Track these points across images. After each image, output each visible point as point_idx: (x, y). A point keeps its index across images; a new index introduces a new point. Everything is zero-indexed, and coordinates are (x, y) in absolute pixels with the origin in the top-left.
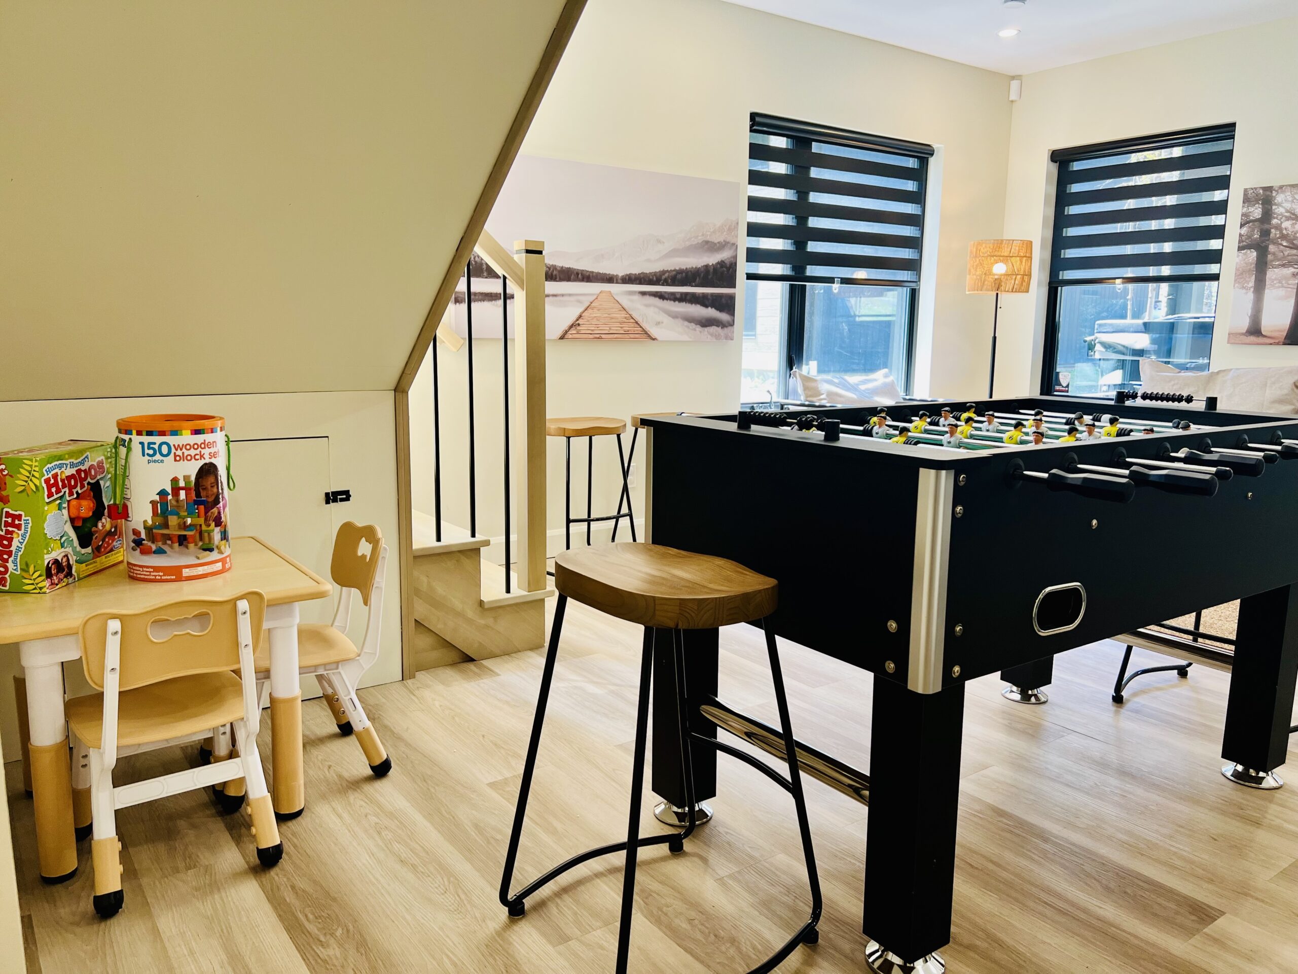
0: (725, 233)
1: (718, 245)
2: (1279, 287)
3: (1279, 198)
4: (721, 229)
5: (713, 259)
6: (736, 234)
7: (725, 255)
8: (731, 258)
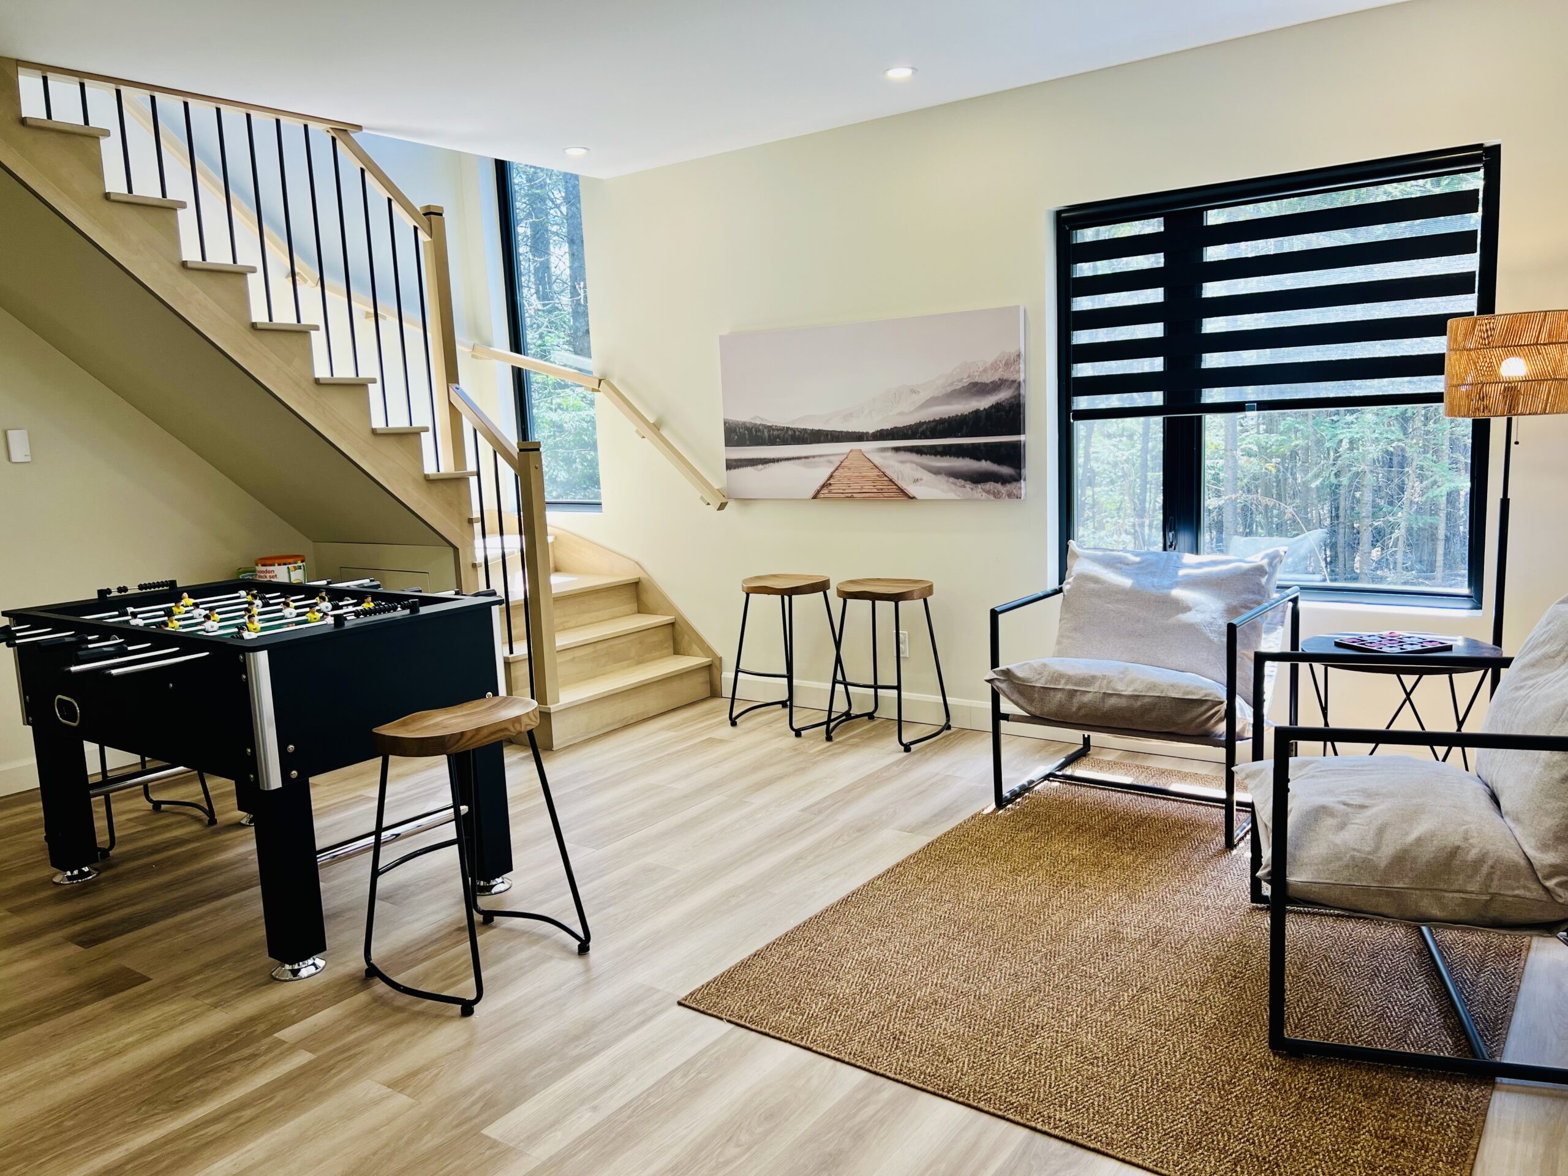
0: (1000, 370)
1: (991, 385)
4: (994, 367)
5: (984, 403)
6: (1017, 368)
7: (1003, 396)
8: (1011, 398)
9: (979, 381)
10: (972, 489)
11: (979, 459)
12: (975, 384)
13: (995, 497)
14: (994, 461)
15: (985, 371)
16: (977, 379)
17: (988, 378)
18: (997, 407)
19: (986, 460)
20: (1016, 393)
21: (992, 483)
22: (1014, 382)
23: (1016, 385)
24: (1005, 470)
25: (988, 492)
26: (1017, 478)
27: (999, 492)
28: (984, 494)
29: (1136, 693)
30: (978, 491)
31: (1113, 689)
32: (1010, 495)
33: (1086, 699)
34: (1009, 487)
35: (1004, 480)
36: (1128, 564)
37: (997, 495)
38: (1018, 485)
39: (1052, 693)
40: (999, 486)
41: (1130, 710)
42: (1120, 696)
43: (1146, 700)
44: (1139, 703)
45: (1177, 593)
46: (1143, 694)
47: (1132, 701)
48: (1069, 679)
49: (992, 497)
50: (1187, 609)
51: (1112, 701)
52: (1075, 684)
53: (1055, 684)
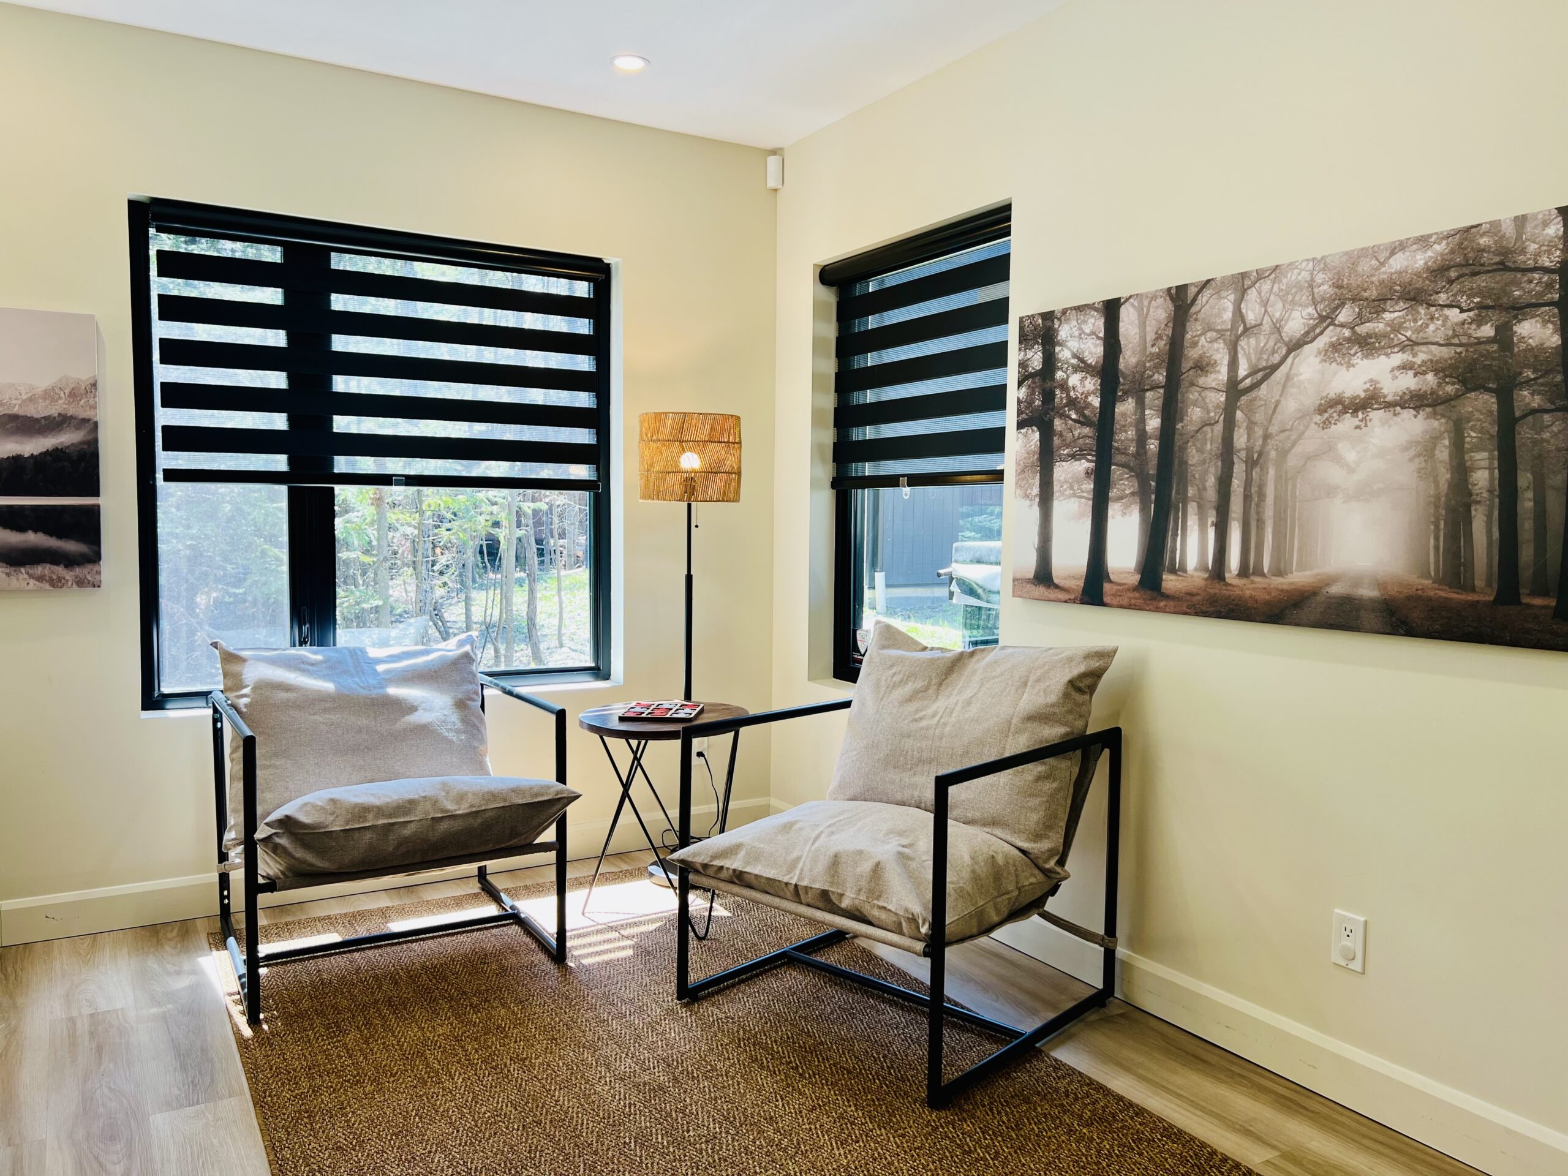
0: (60, 402)
1: (43, 421)
2: (1070, 497)
3: (1064, 332)
4: (50, 395)
5: (31, 447)
6: (91, 402)
7: (66, 438)
8: (81, 443)
9: (21, 413)
10: (8, 575)
11: (21, 529)
12: (14, 418)
13: (53, 585)
14: (49, 533)
15: (31, 399)
16: (16, 410)
17: (40, 410)
18: (56, 454)
19: (36, 531)
20: (90, 437)
21: (48, 566)
22: (85, 421)
23: (89, 426)
24: (71, 546)
25: (40, 579)
26: (95, 557)
27: (60, 579)
28: (32, 582)
29: (474, 809)
30: (22, 578)
31: (442, 811)
32: (81, 583)
33: (407, 832)
34: (78, 571)
35: (69, 561)
36: (312, 665)
37: (56, 583)
38: (96, 568)
39: (357, 835)
40: (60, 570)
41: (469, 831)
42: (454, 817)
43: (488, 814)
44: (479, 821)
45: (393, 691)
46: (483, 808)
47: (471, 820)
48: (379, 811)
49: (47, 586)
50: (412, 709)
51: (444, 826)
52: (390, 816)
53: (359, 822)
